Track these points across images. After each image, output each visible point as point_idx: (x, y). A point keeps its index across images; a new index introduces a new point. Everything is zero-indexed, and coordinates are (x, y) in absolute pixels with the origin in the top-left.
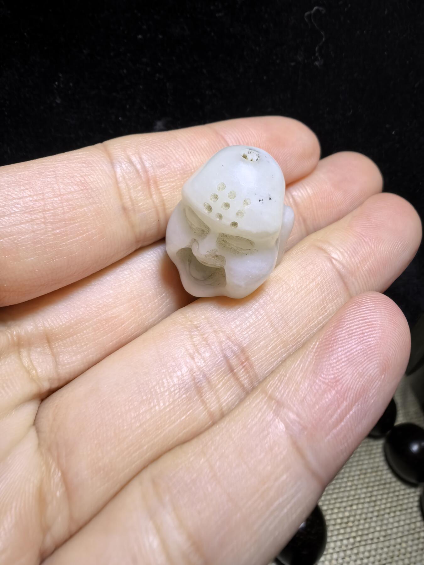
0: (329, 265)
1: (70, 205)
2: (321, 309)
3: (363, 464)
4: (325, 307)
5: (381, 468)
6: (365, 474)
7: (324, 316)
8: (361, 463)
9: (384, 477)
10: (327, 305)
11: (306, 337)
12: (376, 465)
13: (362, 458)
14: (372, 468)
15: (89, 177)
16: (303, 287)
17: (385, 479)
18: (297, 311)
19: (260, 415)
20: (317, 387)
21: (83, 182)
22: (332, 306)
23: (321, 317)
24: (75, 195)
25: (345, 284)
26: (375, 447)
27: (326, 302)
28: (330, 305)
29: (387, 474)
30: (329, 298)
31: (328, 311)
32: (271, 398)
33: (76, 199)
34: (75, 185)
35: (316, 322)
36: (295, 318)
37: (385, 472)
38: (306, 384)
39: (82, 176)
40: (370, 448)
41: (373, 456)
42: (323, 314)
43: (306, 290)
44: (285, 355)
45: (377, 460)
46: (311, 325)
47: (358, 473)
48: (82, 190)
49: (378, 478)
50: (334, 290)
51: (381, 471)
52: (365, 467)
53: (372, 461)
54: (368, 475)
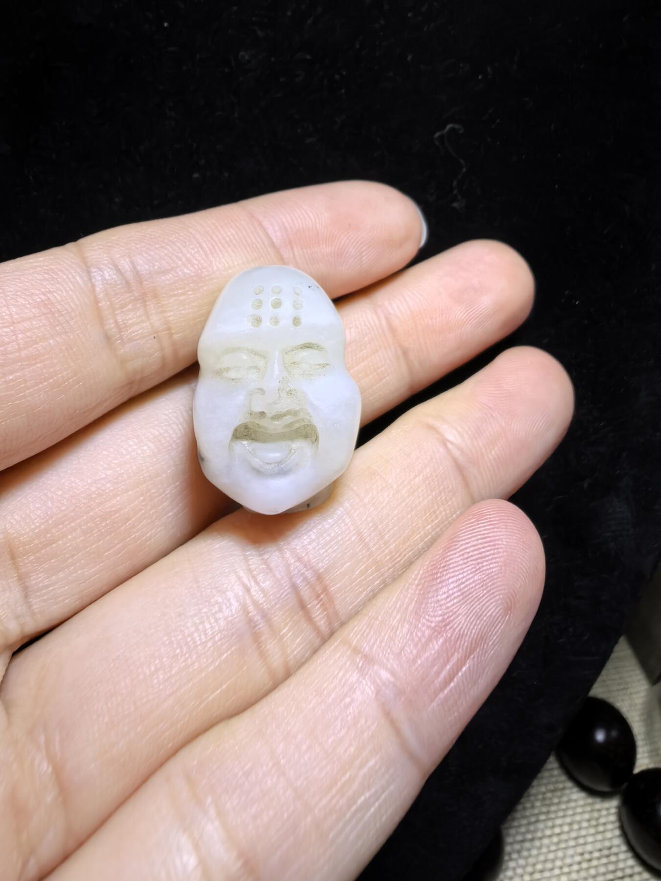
0: (442, 450)
1: (28, 337)
2: (430, 514)
3: (585, 844)
4: (434, 512)
5: (614, 850)
6: (590, 860)
7: (433, 524)
8: (581, 841)
9: (621, 865)
10: (439, 508)
11: (407, 556)
12: (607, 844)
13: (583, 832)
14: (600, 850)
15: (55, 294)
16: (405, 483)
17: (623, 870)
18: (395, 519)
19: (341, 675)
20: (419, 634)
21: (46, 302)
22: (445, 510)
23: (429, 526)
24: (35, 323)
25: (464, 478)
26: (604, 813)
27: (438, 504)
28: (441, 509)
29: (625, 860)
30: (441, 498)
31: (439, 518)
32: (356, 651)
33: (36, 328)
34: (35, 307)
35: (422, 533)
36: (393, 528)
37: (622, 856)
38: (405, 630)
39: (44, 294)
40: (596, 815)
41: (601, 829)
42: (433, 521)
43: (409, 487)
44: (378, 582)
45: (609, 835)
46: (415, 539)
47: (578, 858)
48: (44, 314)
49: (611, 867)
50: (448, 487)
51: (616, 854)
52: (589, 848)
53: (599, 837)
54: (595, 863)
